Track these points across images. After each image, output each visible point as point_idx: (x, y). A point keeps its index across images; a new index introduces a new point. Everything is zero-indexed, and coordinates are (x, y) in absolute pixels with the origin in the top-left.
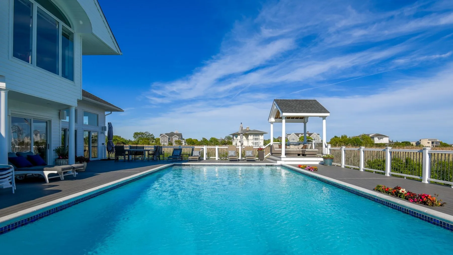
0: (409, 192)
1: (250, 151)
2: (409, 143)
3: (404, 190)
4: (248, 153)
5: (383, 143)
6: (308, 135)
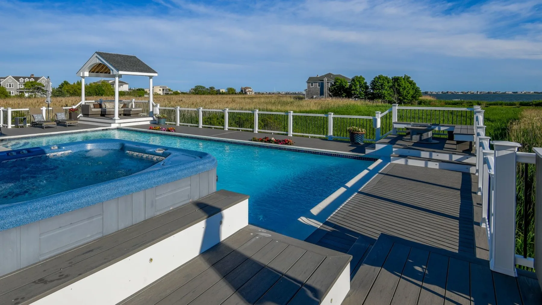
0: (276, 140)
1: (62, 114)
2: (143, 90)
3: (273, 138)
4: (60, 116)
5: (123, 90)
6: (34, 80)
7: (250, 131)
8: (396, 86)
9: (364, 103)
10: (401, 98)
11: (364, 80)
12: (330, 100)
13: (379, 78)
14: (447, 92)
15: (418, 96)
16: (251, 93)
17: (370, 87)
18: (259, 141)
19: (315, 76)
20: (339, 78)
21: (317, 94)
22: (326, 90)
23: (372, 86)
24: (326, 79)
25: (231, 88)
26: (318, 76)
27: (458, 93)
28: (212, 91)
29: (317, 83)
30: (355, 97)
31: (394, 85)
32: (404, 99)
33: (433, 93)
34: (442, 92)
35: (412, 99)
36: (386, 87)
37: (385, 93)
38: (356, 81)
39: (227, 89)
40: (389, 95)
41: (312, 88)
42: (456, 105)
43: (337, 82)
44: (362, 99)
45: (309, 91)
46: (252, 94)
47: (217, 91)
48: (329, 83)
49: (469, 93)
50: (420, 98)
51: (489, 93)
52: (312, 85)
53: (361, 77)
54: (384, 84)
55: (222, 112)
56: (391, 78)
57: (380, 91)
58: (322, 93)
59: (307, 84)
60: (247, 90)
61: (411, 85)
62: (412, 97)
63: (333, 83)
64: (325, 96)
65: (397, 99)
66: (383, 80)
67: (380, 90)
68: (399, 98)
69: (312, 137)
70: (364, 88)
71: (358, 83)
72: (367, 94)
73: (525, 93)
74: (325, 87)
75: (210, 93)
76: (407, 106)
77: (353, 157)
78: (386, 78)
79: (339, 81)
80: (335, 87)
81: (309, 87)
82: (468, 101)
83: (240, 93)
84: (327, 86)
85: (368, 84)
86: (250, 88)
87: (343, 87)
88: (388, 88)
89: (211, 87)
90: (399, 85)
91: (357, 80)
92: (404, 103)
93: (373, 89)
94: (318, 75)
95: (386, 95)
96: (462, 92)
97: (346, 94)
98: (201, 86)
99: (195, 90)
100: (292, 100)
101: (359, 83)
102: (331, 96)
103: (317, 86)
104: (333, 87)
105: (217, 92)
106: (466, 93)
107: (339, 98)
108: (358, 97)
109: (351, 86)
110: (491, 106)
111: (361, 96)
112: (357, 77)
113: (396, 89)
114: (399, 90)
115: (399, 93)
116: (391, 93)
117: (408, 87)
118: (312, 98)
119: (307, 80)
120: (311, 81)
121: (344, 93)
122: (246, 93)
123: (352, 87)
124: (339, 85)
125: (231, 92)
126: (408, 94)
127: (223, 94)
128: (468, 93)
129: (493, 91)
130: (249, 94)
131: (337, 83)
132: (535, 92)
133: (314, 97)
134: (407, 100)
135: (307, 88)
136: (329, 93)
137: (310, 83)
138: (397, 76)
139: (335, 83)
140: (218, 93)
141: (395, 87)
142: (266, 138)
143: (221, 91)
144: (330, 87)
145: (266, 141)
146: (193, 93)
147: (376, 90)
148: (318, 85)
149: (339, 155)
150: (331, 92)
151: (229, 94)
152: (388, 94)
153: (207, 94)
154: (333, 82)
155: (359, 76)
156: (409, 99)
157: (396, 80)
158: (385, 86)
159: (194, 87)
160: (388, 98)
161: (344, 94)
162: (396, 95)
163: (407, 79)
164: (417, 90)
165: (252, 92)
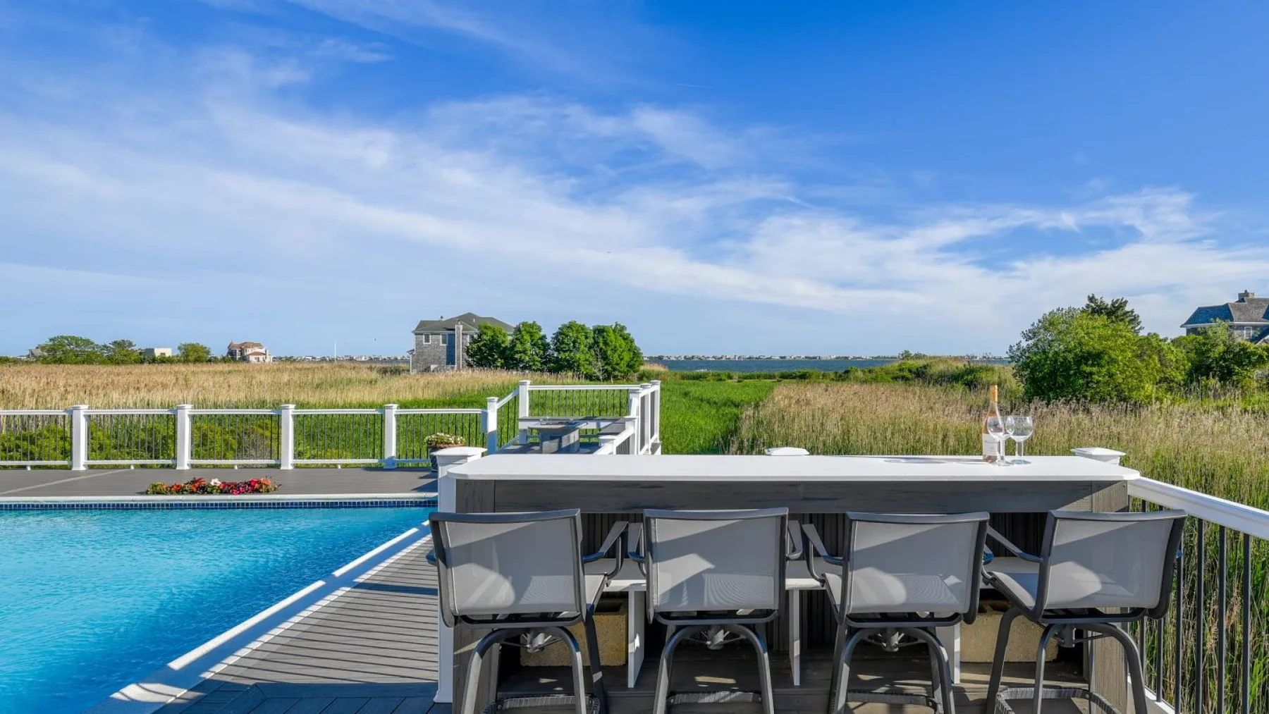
0: (223, 483)
3: (216, 480)
7: (169, 466)
8: (601, 345)
9: (539, 379)
10: (609, 368)
11: (540, 331)
12: (467, 374)
13: (570, 326)
14: (693, 357)
15: (637, 363)
16: (261, 358)
17: (552, 347)
18: (172, 494)
19: (437, 318)
20: (489, 325)
21: (438, 361)
22: (459, 352)
23: (556, 344)
24: (461, 326)
25: (193, 345)
26: (443, 320)
27: (708, 358)
28: (124, 352)
29: (439, 334)
30: (524, 368)
31: (596, 343)
32: (614, 369)
33: (672, 359)
34: (685, 357)
35: (628, 371)
36: (582, 346)
37: (579, 359)
38: (524, 333)
39: (179, 348)
40: (588, 363)
41: (426, 348)
42: (697, 379)
43: (485, 334)
44: (536, 371)
45: (420, 354)
46: (264, 360)
47: (141, 353)
48: (466, 334)
49: (724, 359)
50: (642, 368)
51: (750, 358)
52: (427, 340)
53: (533, 325)
54: (579, 341)
55: (64, 416)
56: (591, 328)
57: (572, 354)
58: (451, 360)
59: (414, 336)
60: (249, 351)
61: (627, 343)
62: (628, 366)
63: (476, 336)
64: (459, 364)
65: (603, 370)
66: (577, 331)
67: (571, 351)
68: (606, 367)
69: (345, 466)
70: (539, 348)
71: (527, 337)
72: (546, 360)
73: (795, 358)
74: (458, 348)
75: (111, 361)
76: (620, 384)
77: (416, 502)
78: (583, 328)
79: (490, 333)
80: (480, 344)
81: (419, 344)
82: (714, 372)
83: (224, 360)
84: (463, 343)
85: (549, 340)
86: (259, 345)
87: (498, 346)
88: (587, 349)
89: (119, 339)
90: (606, 343)
91: (527, 330)
92: (615, 377)
93: (557, 350)
94: (442, 317)
95: (583, 363)
96: (714, 357)
97: (503, 361)
98: (73, 338)
99: (52, 350)
100: (374, 375)
101: (531, 336)
102: (471, 366)
103: (439, 342)
104: (475, 346)
105: (142, 357)
106: (719, 358)
107: (487, 370)
108: (530, 368)
109: (513, 343)
110: (745, 380)
111: (534, 364)
112: (524, 324)
113: (601, 349)
114: (605, 352)
115: (605, 358)
116: (591, 359)
117: (620, 347)
118: (427, 370)
119: (416, 327)
120: (424, 329)
121: (499, 357)
122: (244, 359)
123: (514, 346)
124: (489, 340)
125: (194, 355)
126: (622, 359)
127: (164, 360)
128: (722, 358)
129: (756, 355)
130: (255, 361)
131: (485, 337)
132: (806, 357)
133: (433, 367)
134: (620, 372)
135: (413, 347)
136: (467, 359)
137: (422, 334)
138: (601, 325)
139: (480, 336)
140: (147, 358)
141: (598, 346)
142: (194, 482)
143: (158, 352)
144: (468, 345)
145: (195, 490)
146: (45, 361)
147: (564, 352)
148: (443, 340)
149: (385, 502)
150: (472, 356)
151: (186, 361)
152: (586, 360)
153: (103, 363)
154: (475, 332)
155: (530, 322)
156: (622, 370)
157: (600, 331)
158: (580, 343)
159: (45, 341)
160: (587, 369)
161: (499, 360)
162: (600, 363)
163: (620, 330)
164: (636, 354)
165: (264, 356)
